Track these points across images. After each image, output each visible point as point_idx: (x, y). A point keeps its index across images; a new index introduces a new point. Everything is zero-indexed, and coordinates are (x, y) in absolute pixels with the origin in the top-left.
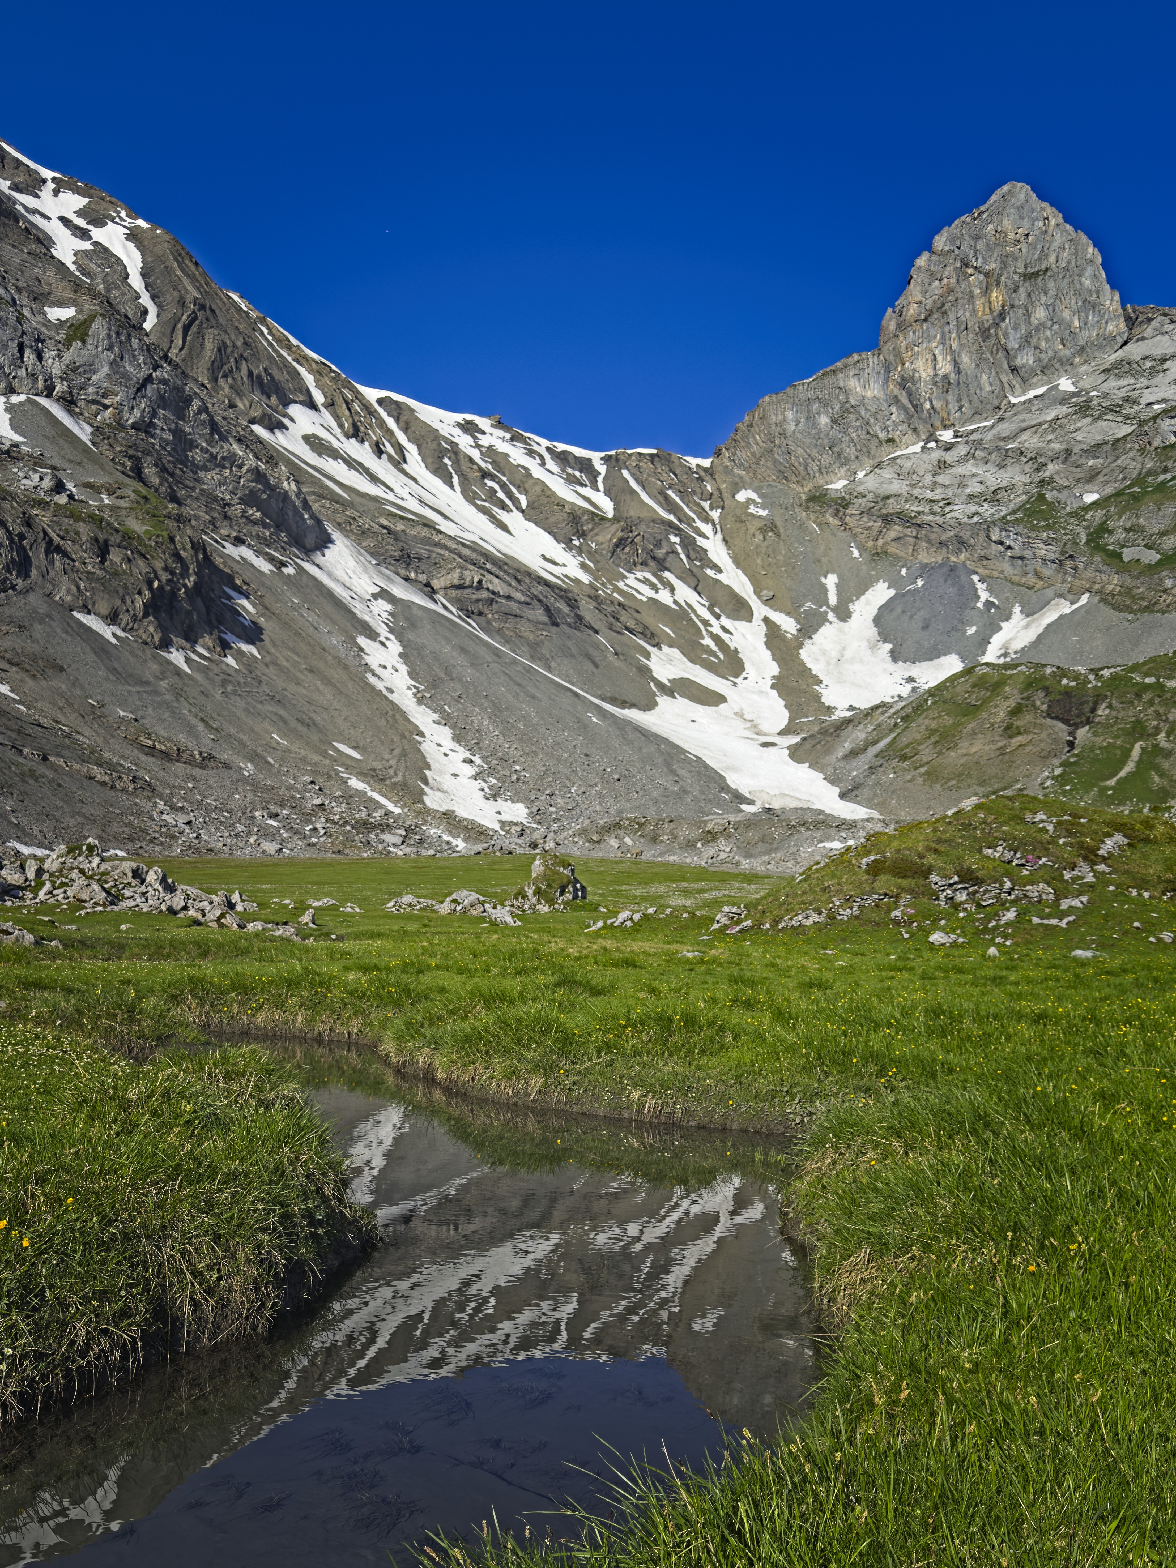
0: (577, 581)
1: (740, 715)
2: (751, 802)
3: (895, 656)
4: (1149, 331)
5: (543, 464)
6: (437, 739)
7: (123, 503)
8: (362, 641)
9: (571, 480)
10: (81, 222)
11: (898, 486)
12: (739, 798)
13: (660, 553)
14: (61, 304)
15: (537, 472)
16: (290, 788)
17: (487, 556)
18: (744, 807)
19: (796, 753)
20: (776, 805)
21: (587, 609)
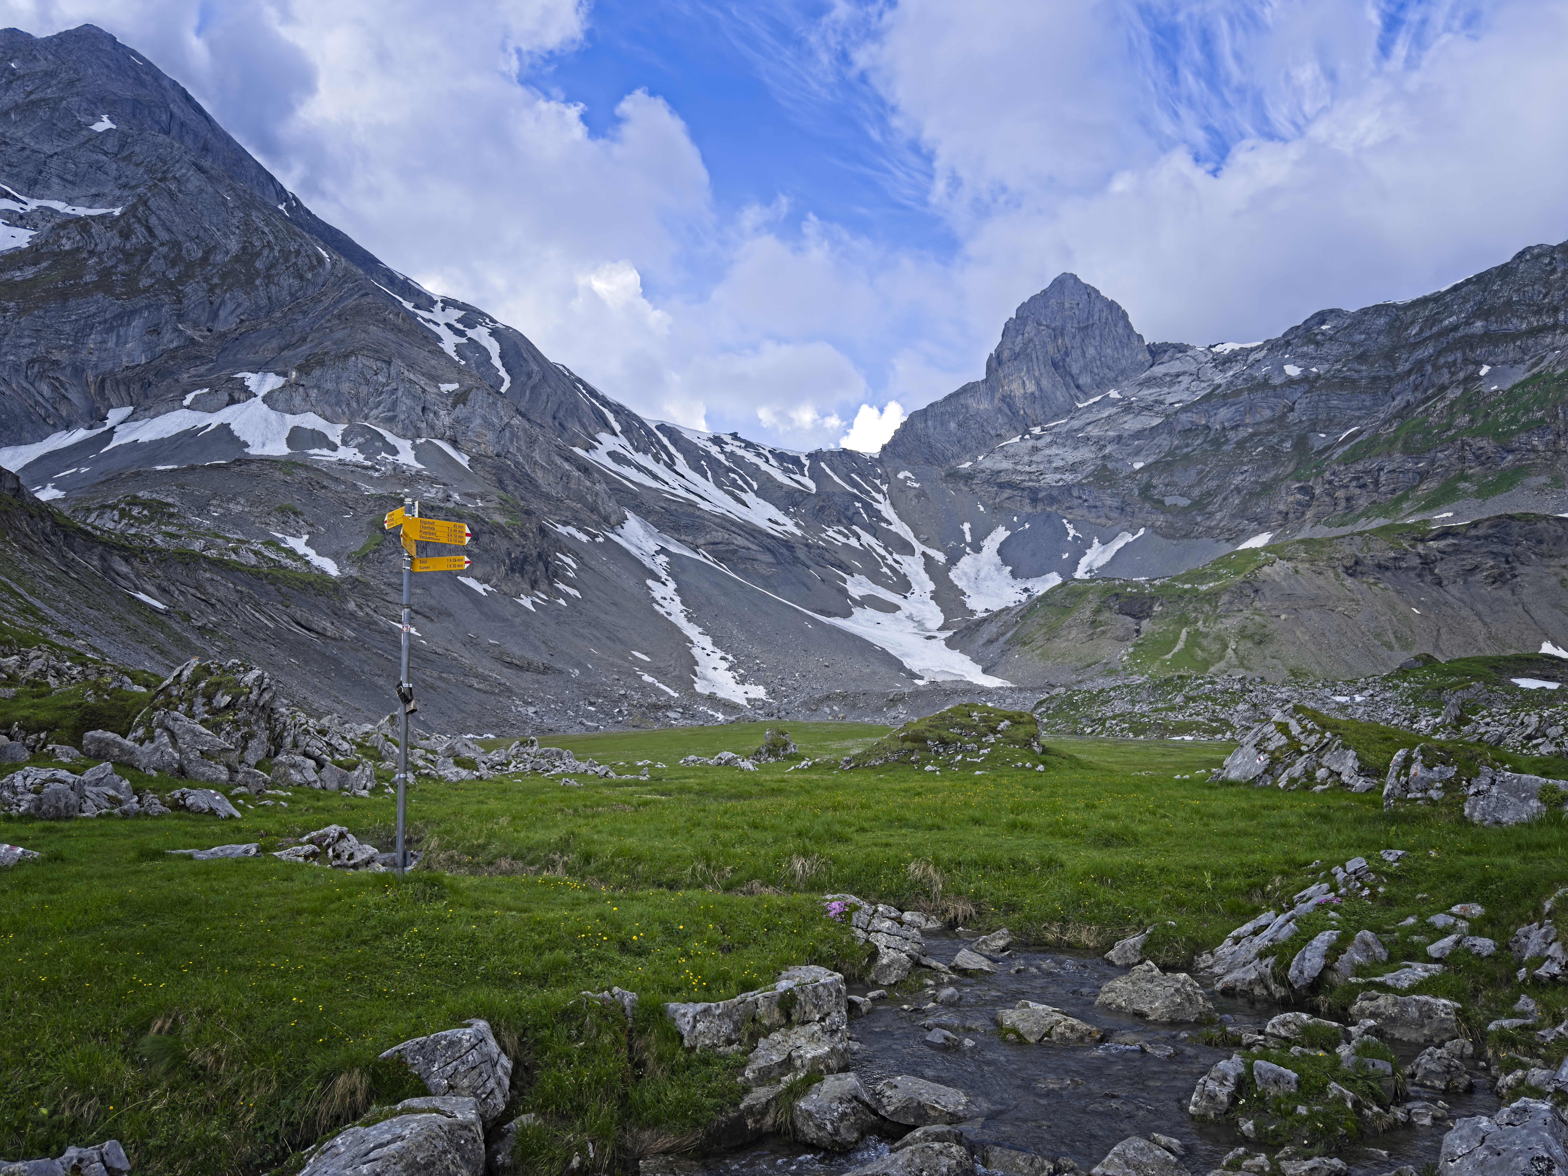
0: (793, 534)
1: (910, 617)
2: (922, 678)
3: (1014, 575)
4: (1166, 358)
5: (767, 461)
6: (702, 645)
7: (490, 505)
8: (649, 582)
9: (786, 471)
10: (460, 326)
11: (1006, 465)
12: (912, 675)
13: (849, 514)
14: (450, 382)
15: (764, 467)
16: (603, 684)
17: (733, 523)
18: (917, 681)
19: (950, 643)
20: (939, 679)
21: (801, 553)
